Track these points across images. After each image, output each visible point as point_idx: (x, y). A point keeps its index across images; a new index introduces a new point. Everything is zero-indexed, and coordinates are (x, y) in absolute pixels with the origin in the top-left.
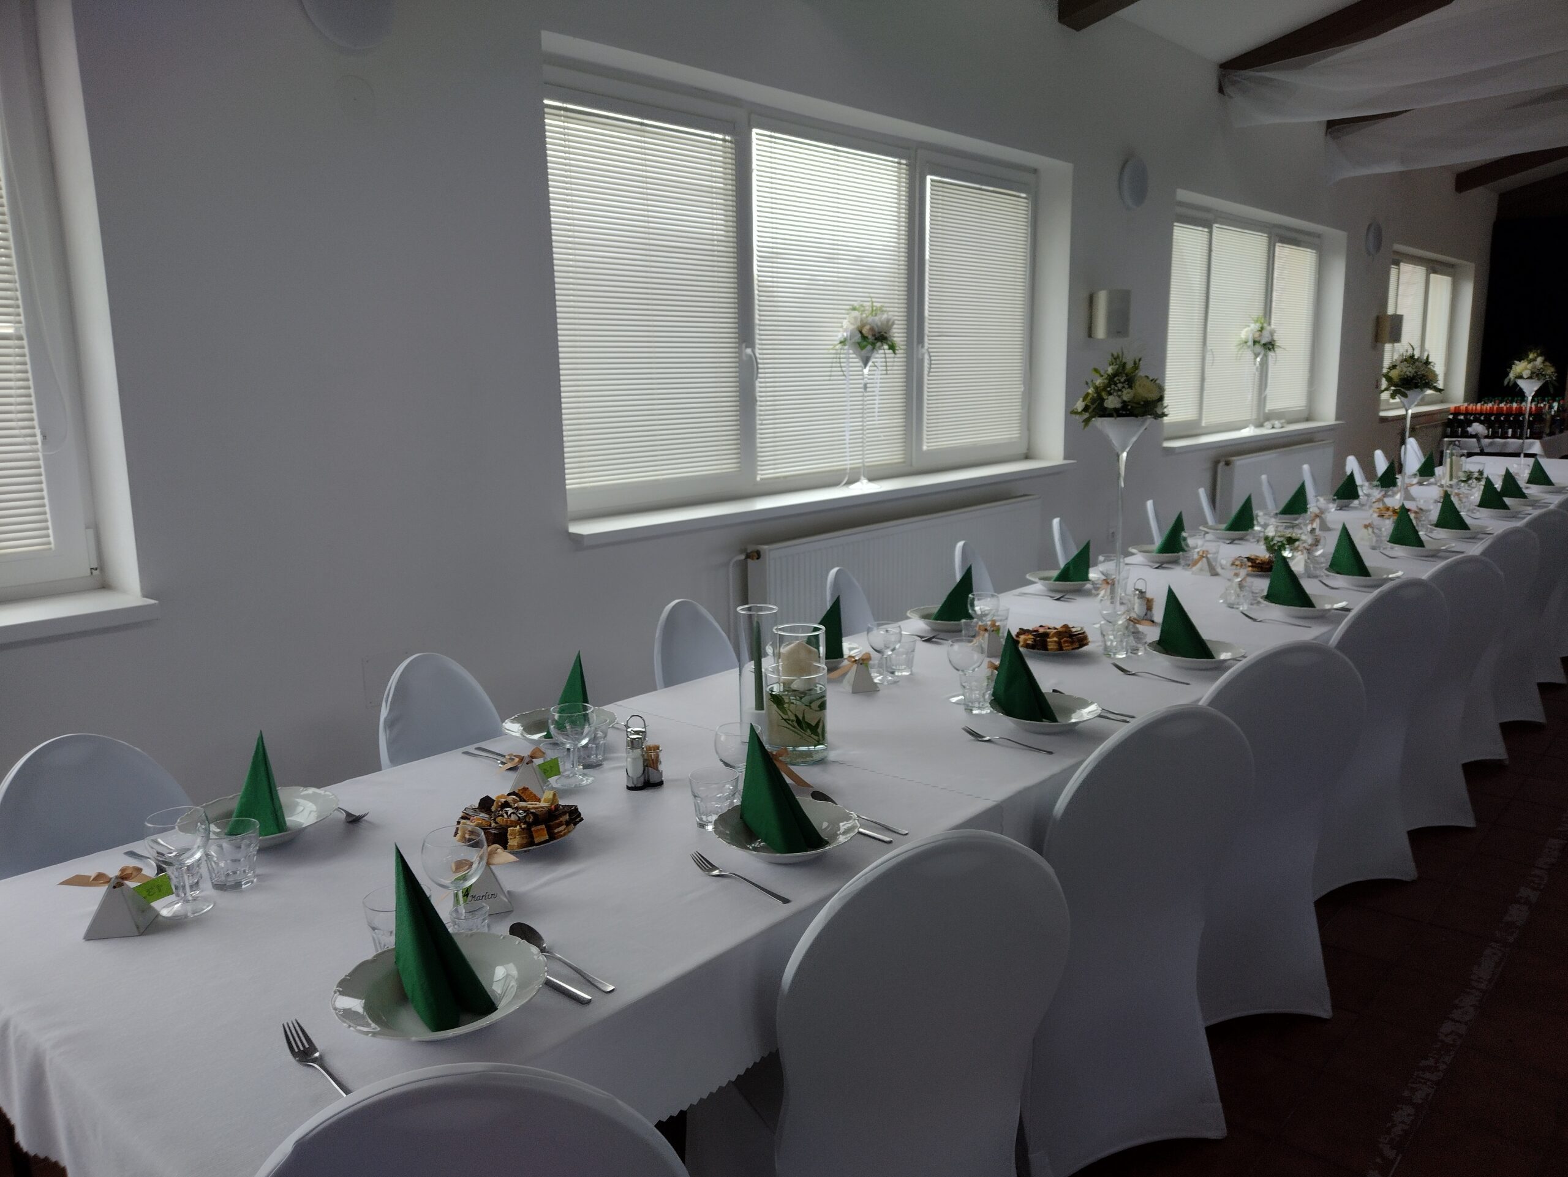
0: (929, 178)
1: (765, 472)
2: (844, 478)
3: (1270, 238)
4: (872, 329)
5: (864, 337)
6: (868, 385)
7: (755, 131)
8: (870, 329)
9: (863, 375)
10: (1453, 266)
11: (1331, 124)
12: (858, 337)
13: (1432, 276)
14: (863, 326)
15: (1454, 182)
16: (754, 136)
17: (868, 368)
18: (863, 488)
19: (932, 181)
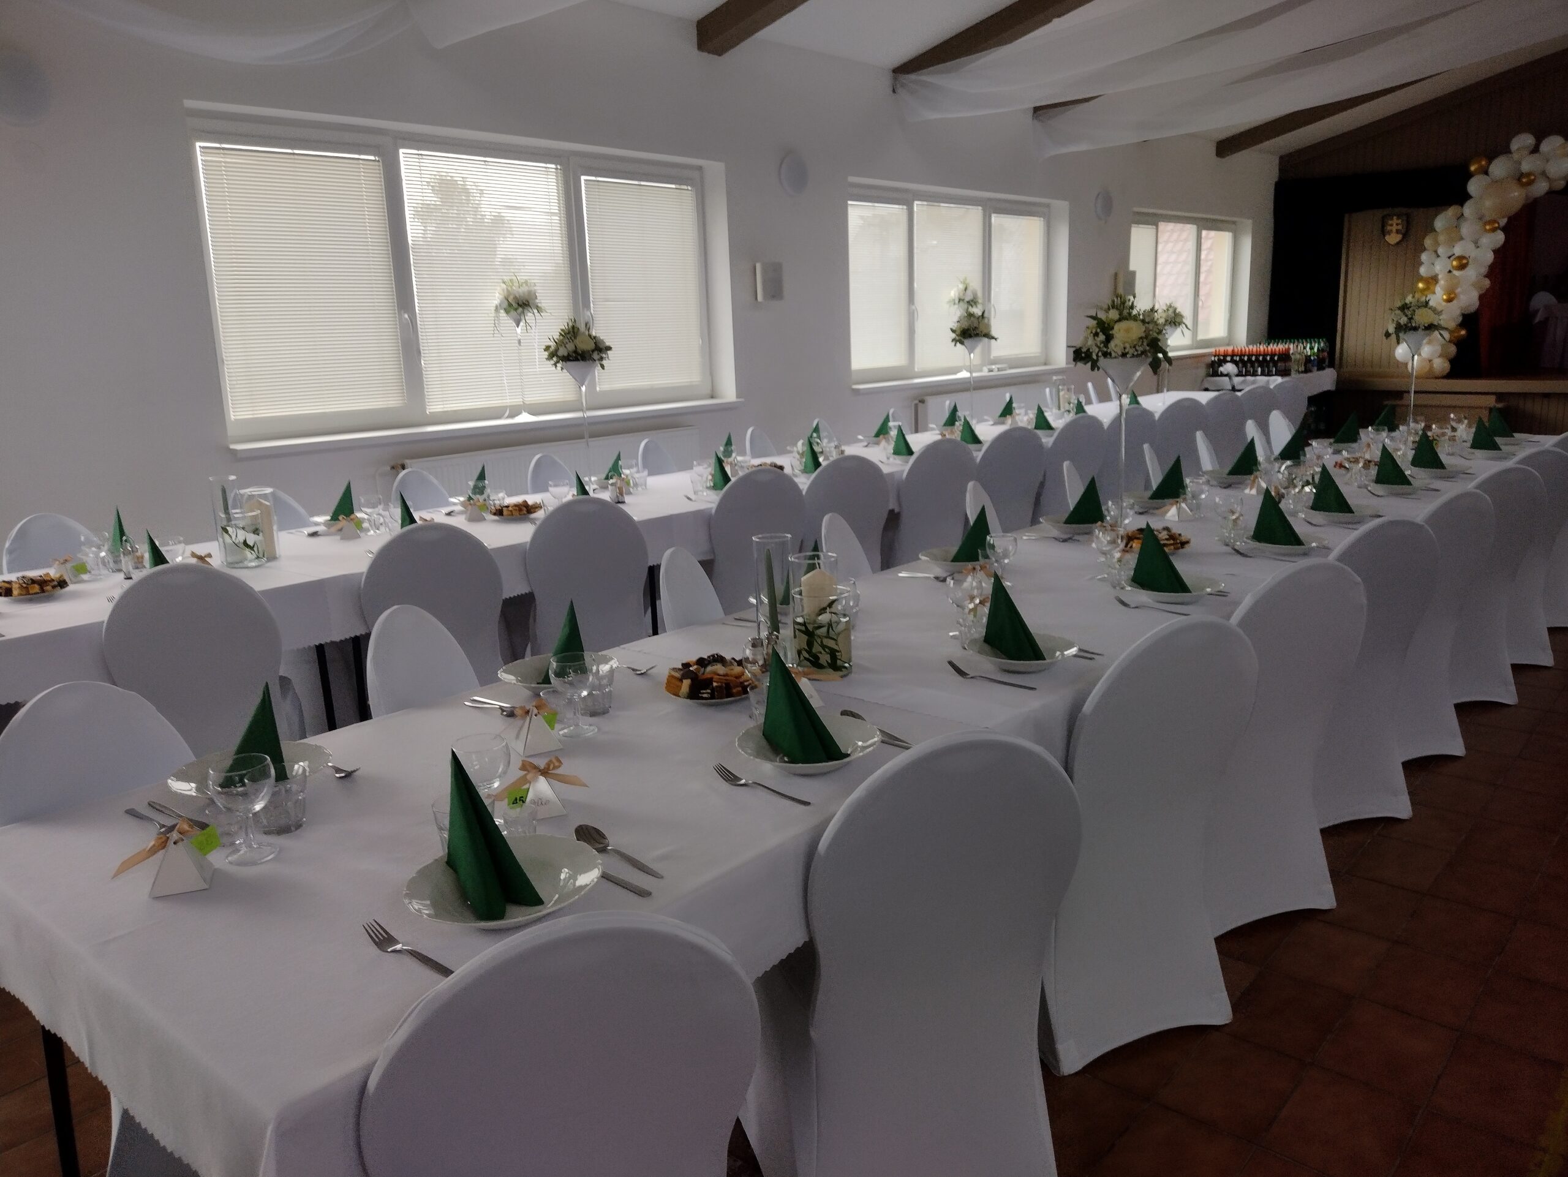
0: (583, 178)
1: (435, 407)
2: (506, 411)
3: (984, 210)
4: (515, 298)
5: (510, 305)
6: (521, 341)
7: (401, 151)
8: (514, 298)
9: (517, 333)
10: (1234, 223)
11: (1036, 109)
12: (506, 304)
13: (1204, 233)
14: (509, 296)
15: (1214, 149)
16: (401, 156)
17: (520, 327)
18: (525, 418)
19: (586, 180)
